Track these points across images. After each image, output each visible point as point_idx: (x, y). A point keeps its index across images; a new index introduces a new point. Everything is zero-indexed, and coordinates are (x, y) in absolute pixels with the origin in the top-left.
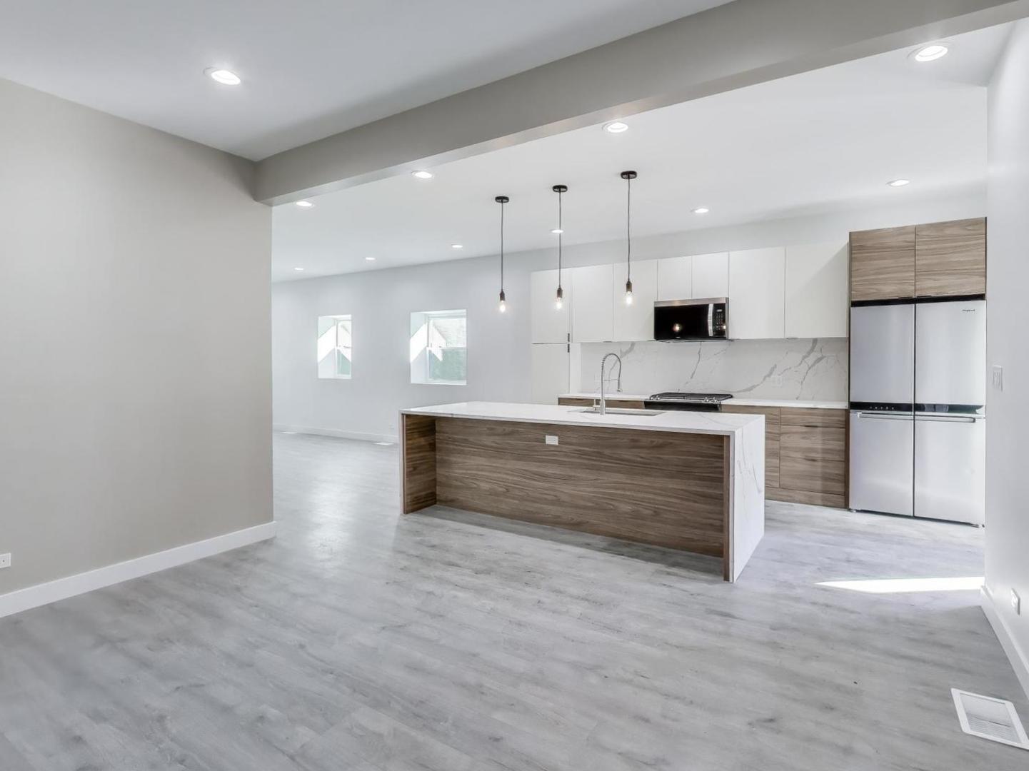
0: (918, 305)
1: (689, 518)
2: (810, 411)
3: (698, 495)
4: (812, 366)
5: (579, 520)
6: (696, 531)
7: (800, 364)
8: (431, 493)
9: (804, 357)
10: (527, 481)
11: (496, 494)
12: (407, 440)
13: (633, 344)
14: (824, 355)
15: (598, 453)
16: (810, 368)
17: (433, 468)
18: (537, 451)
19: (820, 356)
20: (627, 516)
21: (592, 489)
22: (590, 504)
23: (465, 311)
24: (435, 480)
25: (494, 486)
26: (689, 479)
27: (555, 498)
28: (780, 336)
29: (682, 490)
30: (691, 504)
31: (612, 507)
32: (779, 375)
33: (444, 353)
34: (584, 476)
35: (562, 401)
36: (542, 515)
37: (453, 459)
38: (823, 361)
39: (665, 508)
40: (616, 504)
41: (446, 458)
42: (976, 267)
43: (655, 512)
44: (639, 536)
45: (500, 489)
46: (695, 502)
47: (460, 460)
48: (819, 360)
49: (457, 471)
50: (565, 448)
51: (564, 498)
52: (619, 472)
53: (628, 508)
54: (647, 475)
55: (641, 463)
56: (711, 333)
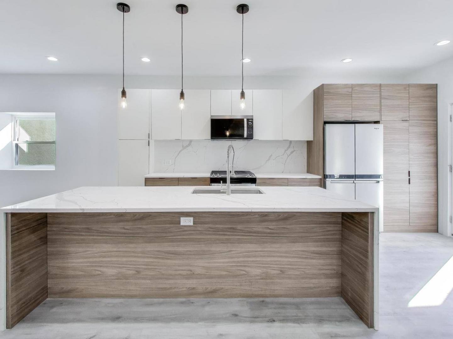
0: (356, 125)
1: (308, 272)
2: (302, 180)
3: (314, 253)
4: (290, 155)
5: (214, 287)
6: (313, 281)
7: (284, 154)
8: (43, 289)
9: (286, 151)
10: (161, 261)
11: (126, 277)
12: (13, 242)
13: (191, 141)
14: (295, 150)
15: (231, 228)
16: (288, 156)
17: (44, 262)
18: (171, 232)
19: (293, 150)
20: (257, 278)
21: (227, 260)
22: (225, 273)
23: (54, 114)
24: (47, 273)
25: (120, 270)
26: (307, 242)
27: (189, 272)
28: (281, 139)
29: (303, 251)
30: (310, 261)
31: (244, 272)
32: (273, 160)
33: (30, 144)
34: (218, 249)
35: (150, 182)
36: (176, 290)
37: (71, 249)
38: (294, 153)
39: (289, 266)
40: (247, 269)
41: (63, 249)
42: (376, 108)
43: (281, 271)
44: (268, 293)
45: (131, 272)
46: (311, 258)
47: (81, 250)
48: (292, 152)
49: (74, 261)
50: (200, 227)
51: (198, 271)
52: (251, 243)
53: (258, 271)
54: (275, 243)
55: (269, 233)
56: (245, 136)
